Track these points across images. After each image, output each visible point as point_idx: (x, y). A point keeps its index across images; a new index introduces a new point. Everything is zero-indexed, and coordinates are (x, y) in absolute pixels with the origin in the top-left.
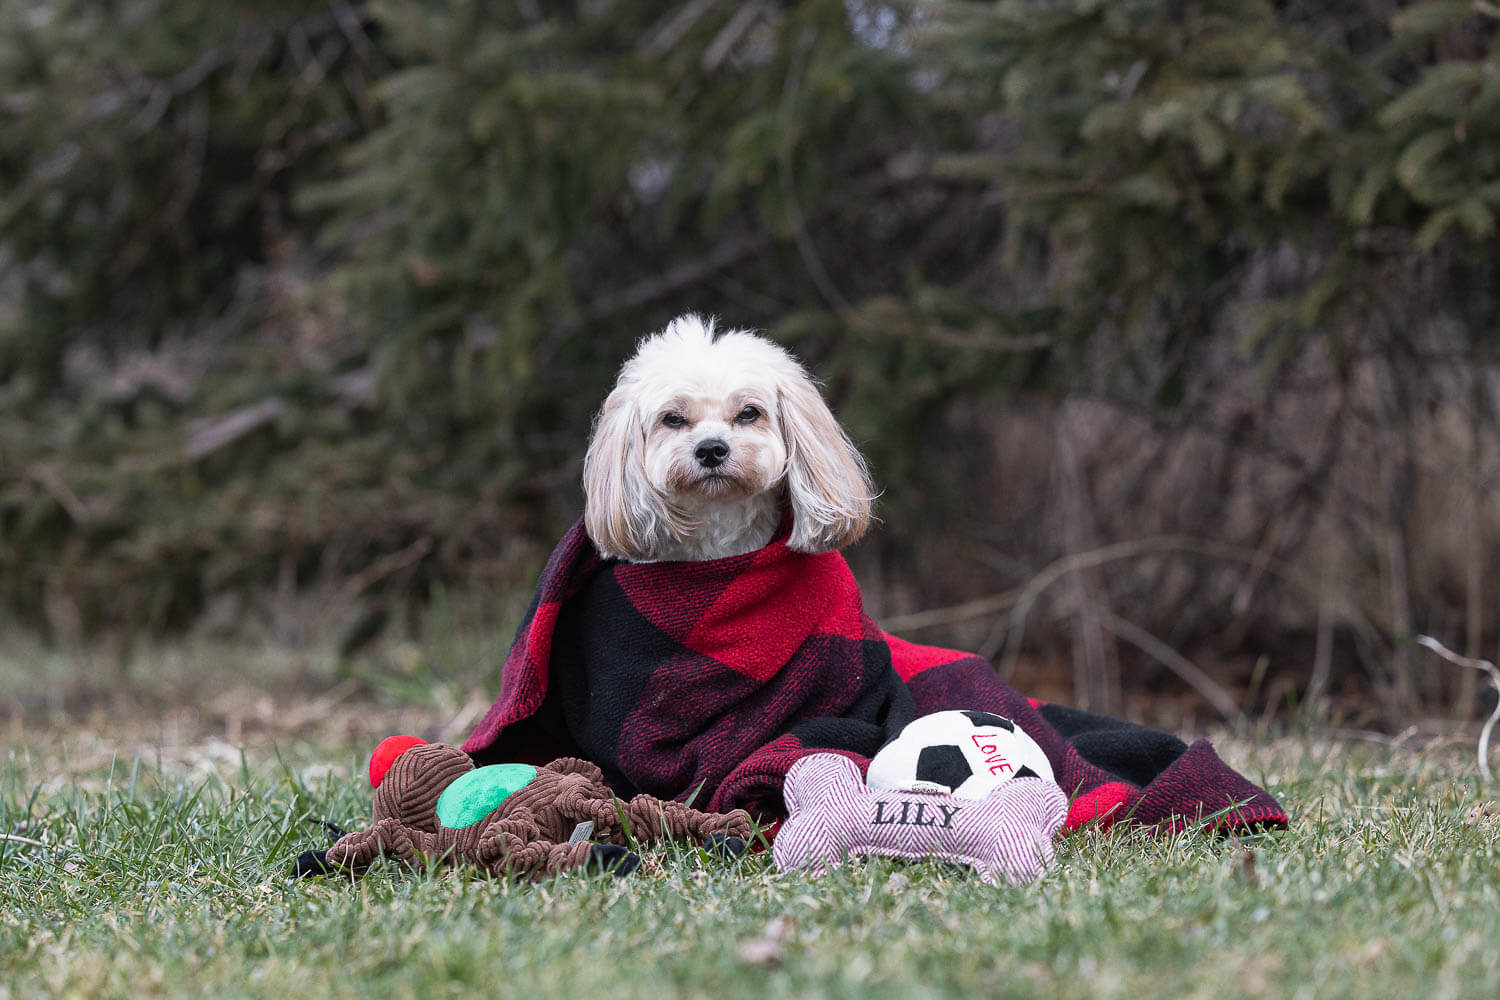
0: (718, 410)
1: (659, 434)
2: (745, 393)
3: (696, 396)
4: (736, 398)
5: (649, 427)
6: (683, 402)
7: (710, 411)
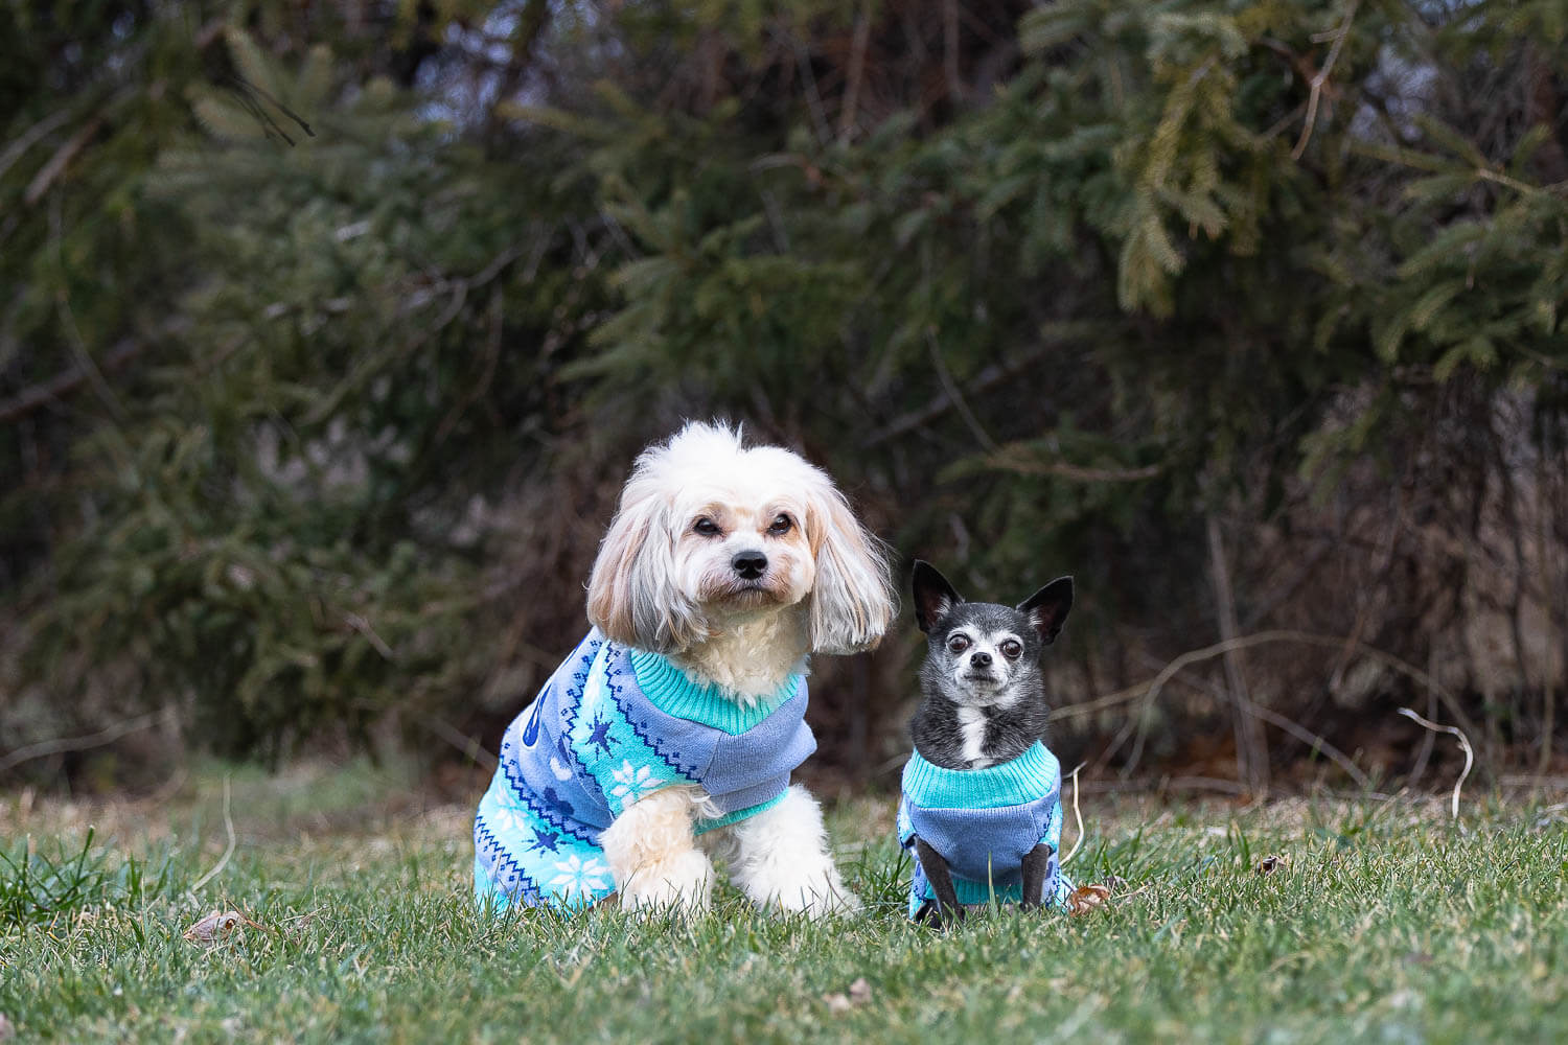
0: (751, 521)
1: (687, 542)
2: (778, 503)
3: (731, 504)
4: (769, 509)
5: (677, 535)
6: (718, 508)
7: (742, 521)
